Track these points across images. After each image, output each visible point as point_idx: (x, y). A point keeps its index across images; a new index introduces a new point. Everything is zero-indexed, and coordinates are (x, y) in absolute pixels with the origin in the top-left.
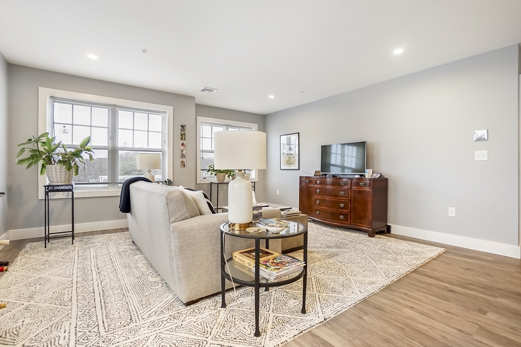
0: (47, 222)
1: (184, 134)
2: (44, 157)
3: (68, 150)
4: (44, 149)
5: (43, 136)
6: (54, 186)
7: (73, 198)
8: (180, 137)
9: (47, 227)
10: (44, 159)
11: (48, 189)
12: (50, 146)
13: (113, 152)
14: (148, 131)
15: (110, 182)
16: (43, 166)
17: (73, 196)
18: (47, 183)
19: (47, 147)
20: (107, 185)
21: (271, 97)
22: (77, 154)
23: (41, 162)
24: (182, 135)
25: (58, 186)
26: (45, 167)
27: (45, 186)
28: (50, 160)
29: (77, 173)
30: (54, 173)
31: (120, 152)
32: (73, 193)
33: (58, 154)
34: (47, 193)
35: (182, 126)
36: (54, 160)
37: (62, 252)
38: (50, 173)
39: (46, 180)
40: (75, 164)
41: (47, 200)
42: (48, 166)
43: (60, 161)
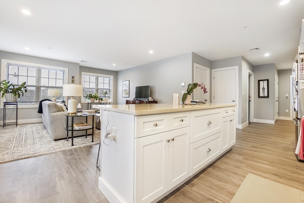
0: (4, 119)
1: (74, 80)
2: (3, 90)
3: (15, 87)
4: (4, 86)
5: (3, 81)
6: (8, 102)
7: (17, 108)
8: (71, 82)
9: (4, 121)
10: (4, 91)
11: (5, 104)
12: (7, 85)
13: (38, 88)
14: (56, 79)
15: (36, 101)
16: (3, 94)
17: (17, 107)
18: (5, 101)
19: (5, 86)
20: (35, 103)
21: (114, 65)
22: (19, 89)
23: (2, 92)
24: (72, 81)
25: (10, 102)
26: (4, 94)
27: (4, 102)
28: (6, 91)
29: (19, 97)
30: (8, 97)
31: (42, 88)
32: (17, 105)
33: (10, 89)
34: (4, 105)
35: (73, 77)
36: (8, 91)
37: (11, 130)
38: (6, 97)
39: (4, 100)
40: (18, 93)
41: (4, 109)
42: (6, 94)
43: (11, 92)
